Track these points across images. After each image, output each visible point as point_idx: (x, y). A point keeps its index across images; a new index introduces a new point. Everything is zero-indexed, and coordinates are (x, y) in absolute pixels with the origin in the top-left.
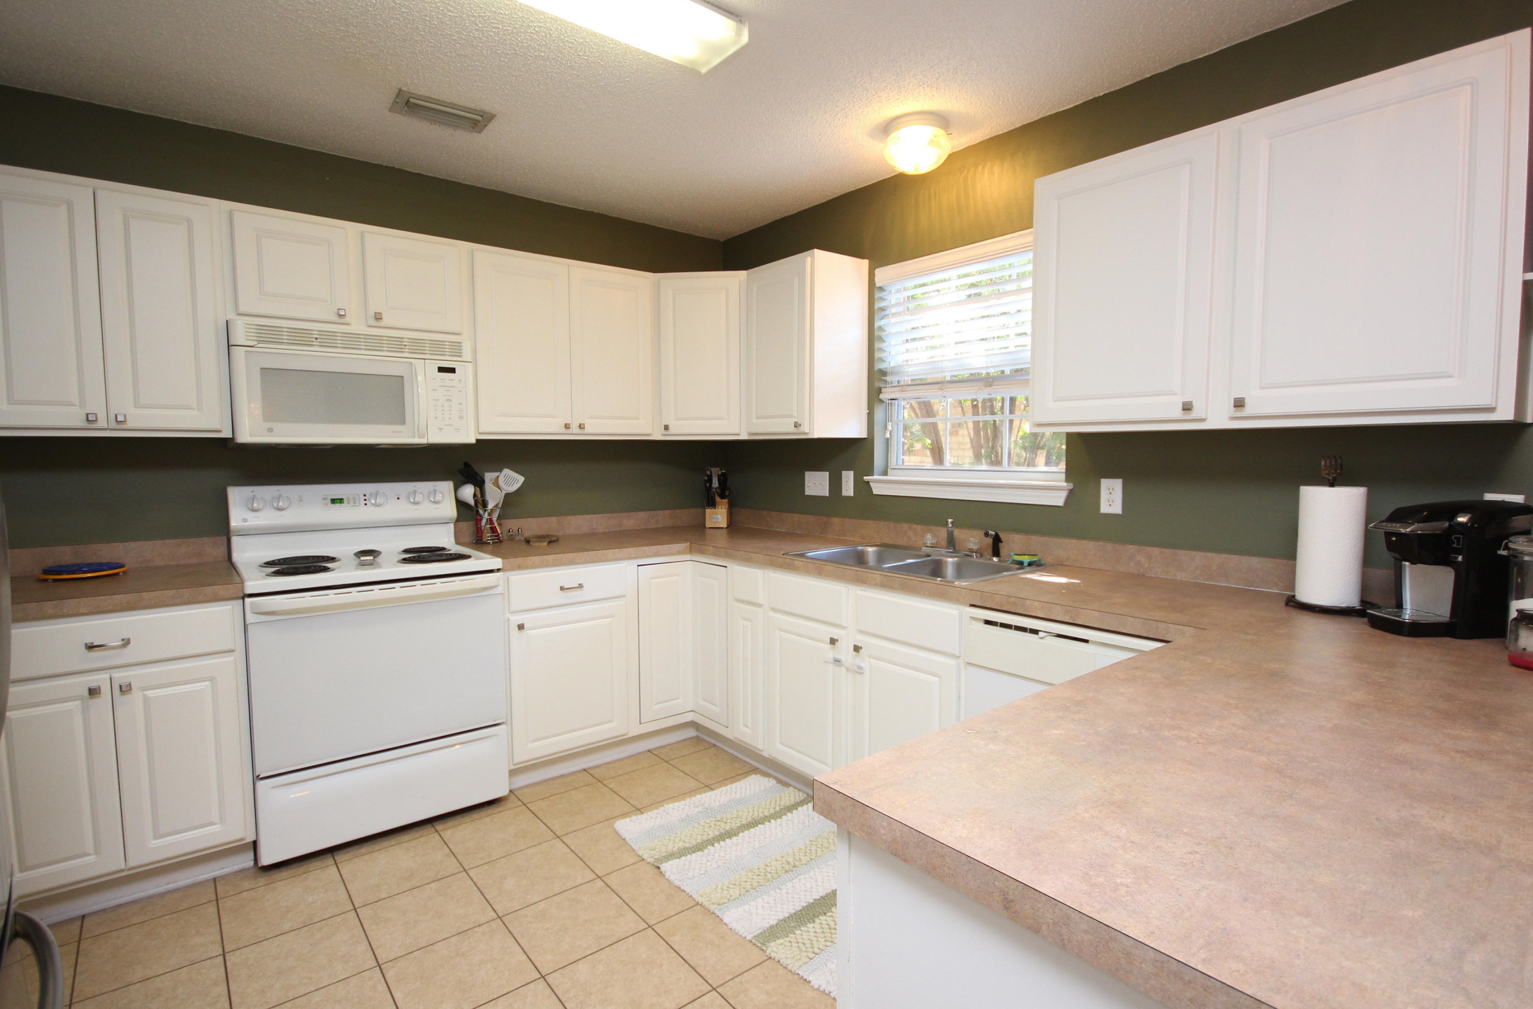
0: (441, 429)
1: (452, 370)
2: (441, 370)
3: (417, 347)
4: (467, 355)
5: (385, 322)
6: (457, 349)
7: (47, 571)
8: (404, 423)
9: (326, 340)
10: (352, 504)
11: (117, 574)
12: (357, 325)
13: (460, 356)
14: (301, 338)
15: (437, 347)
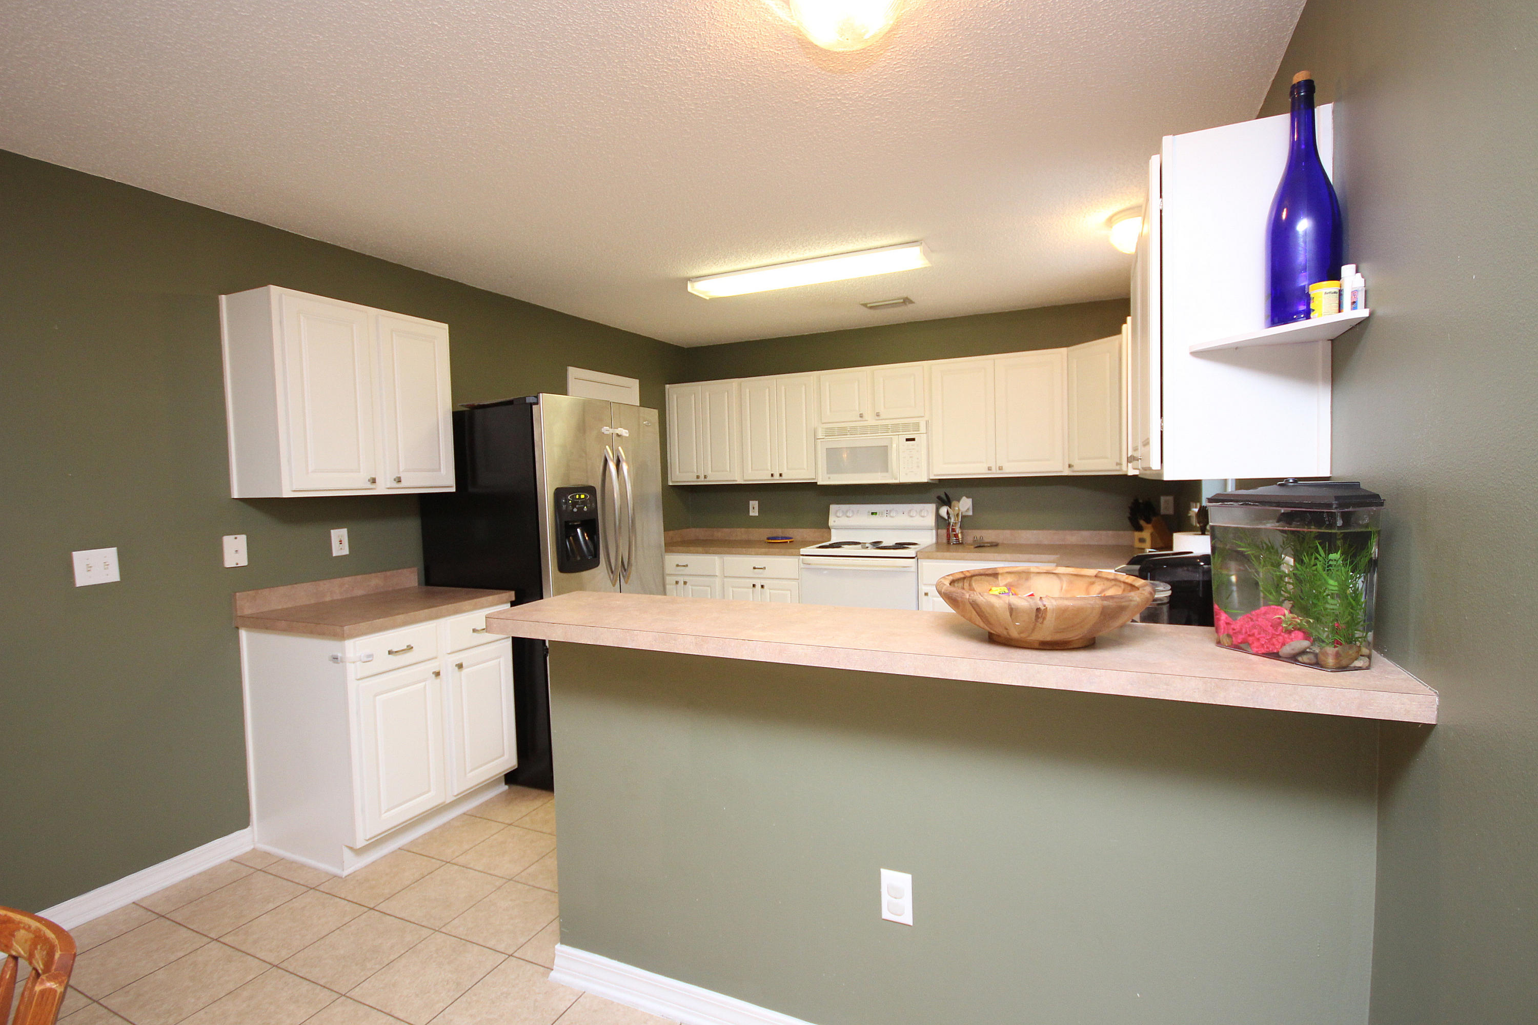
0: (906, 474)
1: (913, 440)
2: (908, 440)
3: (895, 429)
4: (923, 429)
5: (882, 416)
6: (917, 427)
7: (768, 539)
8: (887, 471)
9: (853, 431)
10: (880, 515)
11: (787, 542)
12: (870, 421)
13: (918, 431)
14: (843, 432)
15: (906, 427)
